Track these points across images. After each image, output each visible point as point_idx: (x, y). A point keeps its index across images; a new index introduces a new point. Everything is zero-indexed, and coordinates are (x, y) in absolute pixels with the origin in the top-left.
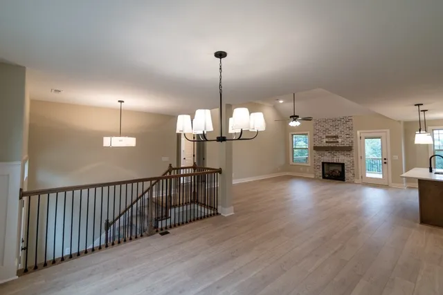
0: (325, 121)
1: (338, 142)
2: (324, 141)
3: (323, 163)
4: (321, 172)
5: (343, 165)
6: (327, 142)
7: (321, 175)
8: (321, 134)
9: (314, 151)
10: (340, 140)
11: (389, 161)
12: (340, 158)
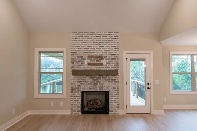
0: (88, 36)
1: (102, 64)
2: (86, 62)
3: (83, 92)
4: (80, 105)
5: (106, 93)
6: (89, 64)
7: (80, 109)
8: (81, 53)
9: (72, 77)
10: (104, 62)
11: (152, 86)
12: (104, 85)
